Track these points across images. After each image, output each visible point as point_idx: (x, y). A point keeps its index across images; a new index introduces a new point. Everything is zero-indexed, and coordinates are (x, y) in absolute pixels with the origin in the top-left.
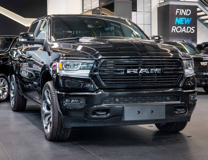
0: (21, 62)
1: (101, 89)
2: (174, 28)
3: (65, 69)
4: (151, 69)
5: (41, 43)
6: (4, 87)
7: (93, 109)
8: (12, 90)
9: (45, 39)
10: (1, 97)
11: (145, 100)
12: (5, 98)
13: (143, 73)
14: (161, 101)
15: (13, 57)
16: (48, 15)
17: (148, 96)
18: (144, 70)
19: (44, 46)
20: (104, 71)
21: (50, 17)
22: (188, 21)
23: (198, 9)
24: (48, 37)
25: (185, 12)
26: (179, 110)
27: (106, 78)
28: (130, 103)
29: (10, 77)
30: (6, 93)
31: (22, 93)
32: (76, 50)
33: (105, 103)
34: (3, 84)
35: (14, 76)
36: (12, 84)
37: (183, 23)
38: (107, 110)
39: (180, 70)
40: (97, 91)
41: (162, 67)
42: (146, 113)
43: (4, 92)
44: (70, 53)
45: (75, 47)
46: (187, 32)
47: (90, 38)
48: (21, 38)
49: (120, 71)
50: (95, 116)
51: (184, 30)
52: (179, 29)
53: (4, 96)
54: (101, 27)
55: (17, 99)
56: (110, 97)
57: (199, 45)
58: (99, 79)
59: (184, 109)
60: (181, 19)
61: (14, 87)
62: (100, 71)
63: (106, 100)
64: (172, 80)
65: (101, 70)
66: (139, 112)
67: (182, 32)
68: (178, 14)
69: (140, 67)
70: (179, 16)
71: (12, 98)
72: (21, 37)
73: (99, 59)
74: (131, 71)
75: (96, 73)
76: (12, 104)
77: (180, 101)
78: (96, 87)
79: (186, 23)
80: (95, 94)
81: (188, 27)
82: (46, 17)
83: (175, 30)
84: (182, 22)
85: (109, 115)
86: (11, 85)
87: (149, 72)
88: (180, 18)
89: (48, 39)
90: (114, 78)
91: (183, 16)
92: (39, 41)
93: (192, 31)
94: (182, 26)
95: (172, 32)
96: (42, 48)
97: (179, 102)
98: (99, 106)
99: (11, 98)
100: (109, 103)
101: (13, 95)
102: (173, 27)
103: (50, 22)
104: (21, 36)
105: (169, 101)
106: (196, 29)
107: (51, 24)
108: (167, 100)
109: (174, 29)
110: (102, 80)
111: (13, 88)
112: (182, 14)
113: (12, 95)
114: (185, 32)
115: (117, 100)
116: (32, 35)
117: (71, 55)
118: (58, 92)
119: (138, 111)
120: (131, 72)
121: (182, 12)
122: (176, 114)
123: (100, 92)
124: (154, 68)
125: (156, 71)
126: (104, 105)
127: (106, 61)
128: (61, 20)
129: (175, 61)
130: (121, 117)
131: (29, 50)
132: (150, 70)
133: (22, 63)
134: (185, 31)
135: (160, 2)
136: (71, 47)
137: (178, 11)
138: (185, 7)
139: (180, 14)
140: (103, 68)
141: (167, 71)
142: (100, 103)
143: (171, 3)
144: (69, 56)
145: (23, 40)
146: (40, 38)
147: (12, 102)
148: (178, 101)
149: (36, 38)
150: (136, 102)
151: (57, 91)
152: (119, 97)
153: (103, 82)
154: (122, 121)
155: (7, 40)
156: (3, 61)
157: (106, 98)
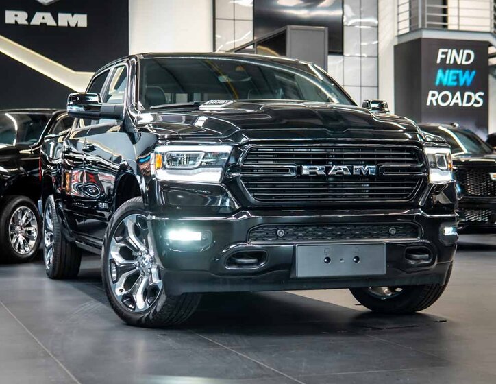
0: (69, 168)
1: (247, 209)
2: (433, 95)
3: (167, 166)
4: (355, 167)
5: (116, 115)
6: (28, 229)
7: (228, 253)
8: (48, 230)
9: (125, 106)
10: (22, 252)
11: (342, 235)
12: (31, 253)
13: (337, 173)
14: (378, 236)
15: (49, 158)
16: (130, 54)
17: (348, 226)
18: (340, 169)
19: (122, 122)
20: (252, 171)
21: (136, 58)
22: (467, 78)
23: (491, 50)
24: (131, 103)
25: (460, 57)
26: (417, 256)
27: (256, 185)
28: (310, 240)
29: (44, 204)
30: (32, 243)
31: (71, 236)
32: (193, 127)
33: (256, 239)
34: (27, 220)
35: (52, 197)
36: (47, 217)
37: (455, 84)
38: (259, 255)
39: (419, 170)
40: (237, 213)
41: (379, 161)
42: (342, 261)
43: (27, 239)
44: (179, 132)
45: (191, 120)
46: (465, 104)
47: (223, 101)
48: (72, 105)
49: (288, 171)
50: (234, 268)
51: (457, 99)
52: (445, 98)
53: (27, 249)
54: (248, 79)
55: (59, 249)
56: (265, 226)
57: (492, 135)
58: (242, 189)
59: (428, 255)
60: (451, 73)
61: (53, 224)
62: (243, 170)
63: (258, 232)
64: (402, 191)
65: (246, 167)
66: (328, 259)
67: (451, 105)
68: (443, 60)
69: (331, 163)
70: (444, 66)
71: (48, 250)
72: (71, 103)
73: (241, 143)
74: (310, 169)
75: (234, 174)
76: (47, 263)
77: (419, 238)
78: (236, 205)
79: (462, 83)
80: (232, 219)
81: (467, 94)
82: (127, 59)
83: (437, 100)
84: (454, 81)
85: (262, 264)
86: (45, 220)
87: (349, 173)
88: (447, 71)
89: (132, 106)
90: (274, 185)
91: (455, 66)
92: (112, 111)
93: (477, 102)
94: (453, 90)
95: (428, 103)
96: (118, 128)
97: (417, 240)
98: (241, 246)
99: (45, 250)
100: (264, 240)
101: (51, 241)
102: (431, 92)
103: (134, 71)
104: (70, 101)
105: (394, 236)
106: (486, 98)
107: (136, 74)
108: (390, 236)
109: (433, 98)
110: (249, 190)
111: (51, 226)
112: (452, 62)
113: (47, 243)
114: (460, 105)
115: (281, 233)
116: (95, 99)
117: (182, 136)
118: (154, 217)
119: (325, 257)
120: (310, 173)
121: (453, 56)
122: (412, 266)
123: (245, 216)
124: (362, 165)
125: (365, 171)
126: (252, 243)
127: (256, 149)
128: (159, 64)
129: (409, 150)
130: (290, 269)
131: (89, 135)
132: (352, 167)
133: (70, 172)
134: (459, 101)
135: (401, 33)
136: (182, 121)
137: (443, 53)
138: (459, 45)
139: (448, 62)
140: (250, 163)
141: (390, 171)
142: (244, 240)
143: (427, 34)
144: (177, 138)
145: (75, 109)
146: (114, 105)
147: (49, 257)
148: (413, 237)
149: (104, 104)
150: (322, 237)
151: (152, 215)
152: (284, 225)
153: (251, 193)
154: (293, 279)
155: (35, 118)
156: (26, 168)
157: (257, 229)
